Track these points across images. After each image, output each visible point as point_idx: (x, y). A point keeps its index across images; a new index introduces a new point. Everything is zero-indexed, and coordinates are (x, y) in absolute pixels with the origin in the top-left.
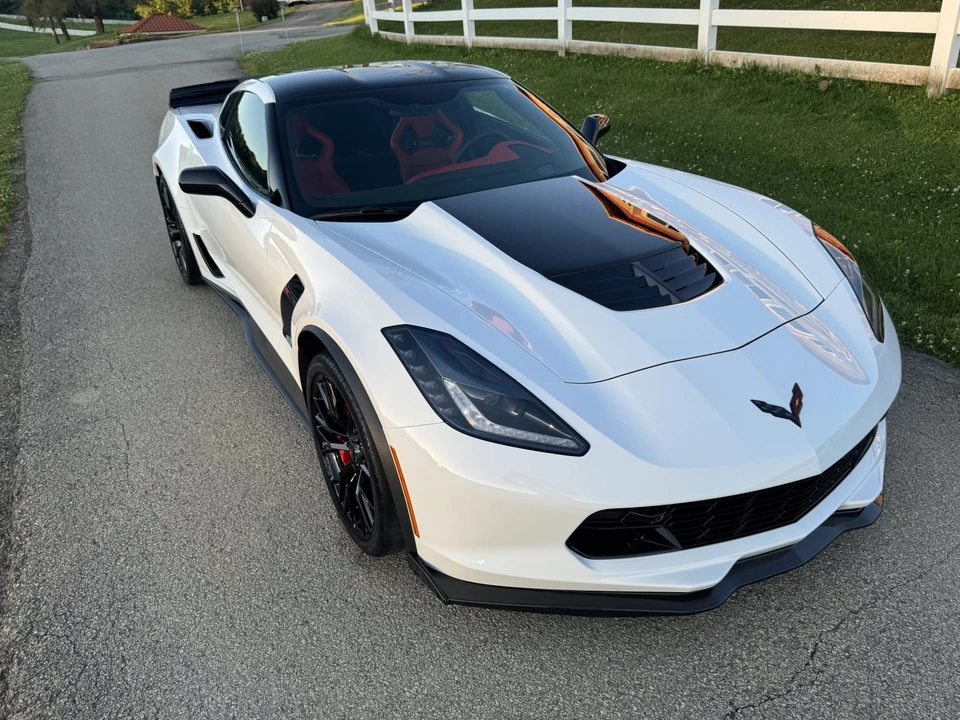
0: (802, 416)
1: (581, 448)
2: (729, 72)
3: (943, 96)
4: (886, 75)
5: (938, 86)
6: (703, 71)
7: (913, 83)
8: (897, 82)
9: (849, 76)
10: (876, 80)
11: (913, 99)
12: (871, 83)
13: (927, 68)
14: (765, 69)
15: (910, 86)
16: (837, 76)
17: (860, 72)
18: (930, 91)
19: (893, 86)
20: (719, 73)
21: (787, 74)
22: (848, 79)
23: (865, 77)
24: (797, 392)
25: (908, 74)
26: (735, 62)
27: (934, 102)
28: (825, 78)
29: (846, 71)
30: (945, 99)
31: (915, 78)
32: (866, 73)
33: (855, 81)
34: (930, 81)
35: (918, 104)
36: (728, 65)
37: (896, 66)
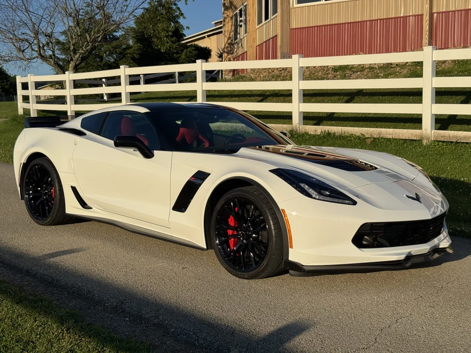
0: (421, 200)
1: (355, 203)
2: (314, 136)
3: (431, 143)
4: (401, 135)
5: (428, 139)
6: (298, 136)
7: (415, 138)
8: (407, 138)
9: (382, 136)
10: (396, 138)
11: (417, 145)
12: (395, 139)
13: (421, 131)
14: (334, 134)
15: (414, 140)
16: (375, 136)
17: (386, 134)
18: (425, 142)
19: (405, 140)
20: (308, 137)
21: (348, 137)
22: (382, 138)
23: (391, 137)
24: (416, 194)
25: (412, 134)
26: (316, 131)
27: (428, 147)
28: (368, 138)
29: (379, 134)
30: (433, 145)
31: (416, 135)
32: (390, 134)
33: (385, 139)
34: (423, 137)
35: (420, 148)
36: (312, 133)
37: (405, 130)
